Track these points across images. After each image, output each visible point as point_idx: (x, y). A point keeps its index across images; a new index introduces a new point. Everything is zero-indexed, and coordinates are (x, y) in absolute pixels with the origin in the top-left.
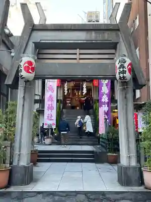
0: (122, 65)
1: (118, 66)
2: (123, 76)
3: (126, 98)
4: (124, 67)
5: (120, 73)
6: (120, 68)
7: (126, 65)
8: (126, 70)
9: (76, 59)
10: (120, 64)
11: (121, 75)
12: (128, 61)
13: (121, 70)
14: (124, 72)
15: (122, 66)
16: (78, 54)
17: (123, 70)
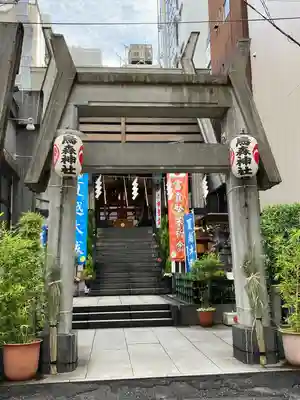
0: (243, 148)
1: (236, 150)
2: (247, 168)
3: (246, 205)
4: (246, 152)
5: (239, 162)
6: (239, 153)
7: (250, 148)
8: (252, 157)
9: (119, 133)
10: (239, 146)
11: (243, 166)
12: (253, 142)
13: (243, 156)
14: (247, 161)
15: (243, 150)
16: (123, 124)
17: (246, 158)
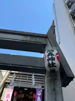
0: (50, 53)
3: (54, 90)
4: (52, 55)
5: (48, 60)
6: (48, 55)
7: (54, 53)
8: (55, 57)
10: (48, 52)
11: (50, 62)
13: (50, 57)
14: (53, 59)
17: (52, 57)
